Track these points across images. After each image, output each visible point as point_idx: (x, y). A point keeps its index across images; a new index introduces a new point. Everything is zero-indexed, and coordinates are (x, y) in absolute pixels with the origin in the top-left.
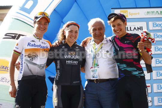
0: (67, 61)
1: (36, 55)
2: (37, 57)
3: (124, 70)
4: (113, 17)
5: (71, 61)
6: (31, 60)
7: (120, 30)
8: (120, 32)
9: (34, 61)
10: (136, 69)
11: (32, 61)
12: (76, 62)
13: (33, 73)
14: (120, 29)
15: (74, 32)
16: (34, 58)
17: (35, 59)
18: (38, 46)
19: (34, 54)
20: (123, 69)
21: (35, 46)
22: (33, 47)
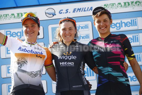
0: (60, 63)
1: (25, 61)
2: (26, 63)
3: (109, 74)
4: (99, 11)
5: (65, 63)
6: (19, 67)
7: (106, 27)
8: (105, 29)
9: (23, 68)
10: (122, 75)
11: (21, 68)
12: (72, 64)
13: (24, 82)
14: (106, 25)
15: (68, 30)
16: (22, 65)
17: (24, 65)
18: (29, 51)
19: (23, 60)
20: (106, 74)
21: (25, 51)
22: (23, 52)
